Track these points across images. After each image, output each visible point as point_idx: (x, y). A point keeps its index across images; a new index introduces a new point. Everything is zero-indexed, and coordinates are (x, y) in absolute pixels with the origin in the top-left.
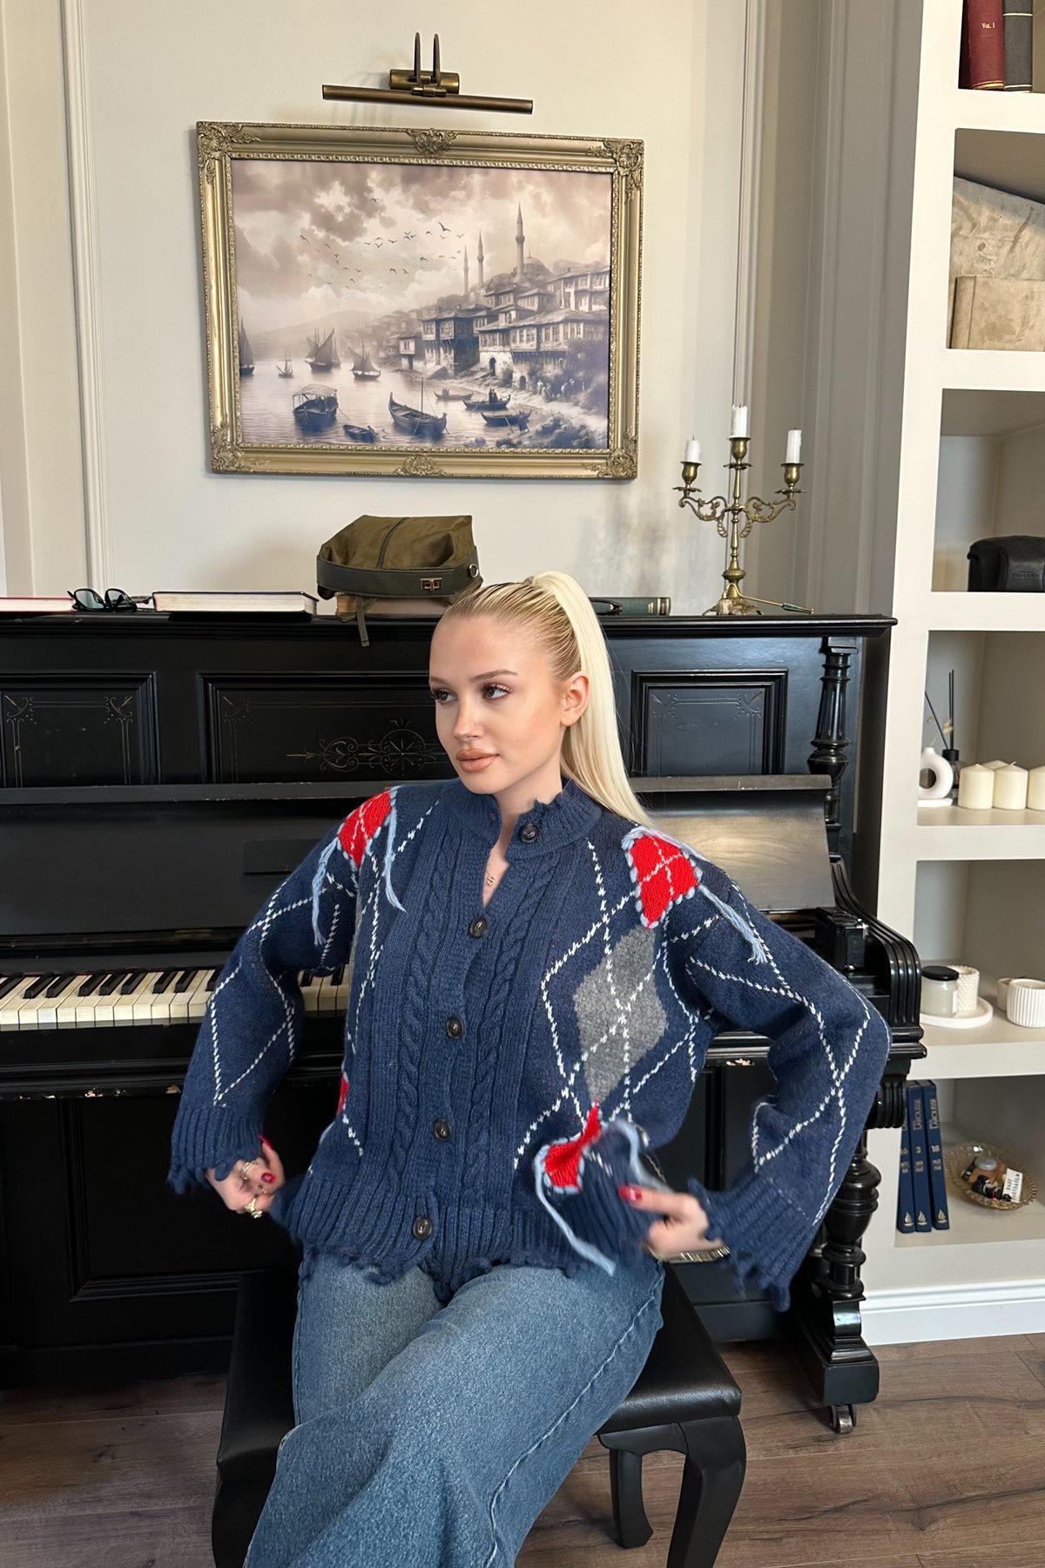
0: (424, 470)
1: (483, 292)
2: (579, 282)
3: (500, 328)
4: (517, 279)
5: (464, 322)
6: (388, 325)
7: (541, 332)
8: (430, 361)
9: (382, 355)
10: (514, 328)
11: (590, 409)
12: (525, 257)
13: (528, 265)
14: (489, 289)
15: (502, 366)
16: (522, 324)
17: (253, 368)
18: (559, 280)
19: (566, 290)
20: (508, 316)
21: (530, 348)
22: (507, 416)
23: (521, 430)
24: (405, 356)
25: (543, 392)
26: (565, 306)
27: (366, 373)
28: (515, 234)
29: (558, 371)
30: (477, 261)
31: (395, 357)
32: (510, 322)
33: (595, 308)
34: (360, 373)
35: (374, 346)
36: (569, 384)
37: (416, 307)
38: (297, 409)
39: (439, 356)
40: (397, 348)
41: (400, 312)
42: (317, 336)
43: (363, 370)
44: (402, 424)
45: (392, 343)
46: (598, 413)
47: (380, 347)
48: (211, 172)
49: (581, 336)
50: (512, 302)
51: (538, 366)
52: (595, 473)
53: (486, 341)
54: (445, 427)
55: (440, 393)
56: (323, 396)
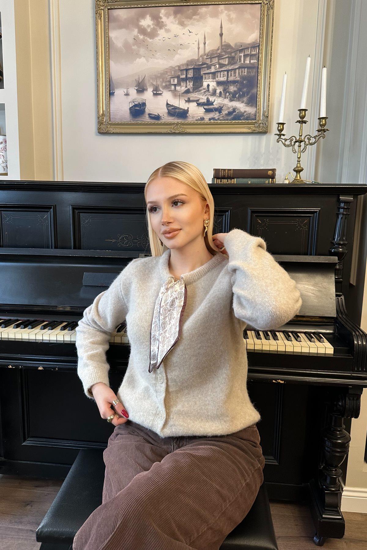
0: (178, 130)
1: (205, 57)
2: (246, 51)
3: (211, 72)
4: (219, 51)
5: (197, 70)
6: (166, 72)
7: (229, 73)
8: (183, 86)
9: (164, 84)
10: (218, 72)
11: (248, 104)
12: (223, 42)
13: (224, 45)
14: (208, 56)
15: (212, 87)
16: (221, 70)
17: (114, 92)
18: (238, 50)
19: (240, 55)
20: (215, 67)
21: (224, 80)
22: (213, 108)
23: (219, 113)
24: (173, 85)
25: (229, 98)
26: (239, 61)
27: (157, 92)
28: (219, 32)
29: (235, 89)
30: (203, 44)
31: (169, 85)
32: (216, 69)
33: (252, 61)
34: (155, 92)
35: (161, 81)
36: (240, 94)
37: (179, 65)
38: (132, 107)
39: (187, 84)
40: (170, 81)
41: (172, 67)
42: (139, 78)
43: (156, 91)
44: (171, 112)
45: (168, 80)
46: (252, 106)
47: (163, 81)
48: (100, 15)
49: (246, 74)
50: (217, 61)
51: (227, 87)
52: (250, 131)
53: (206, 77)
54: (188, 113)
55: (187, 99)
56: (141, 102)
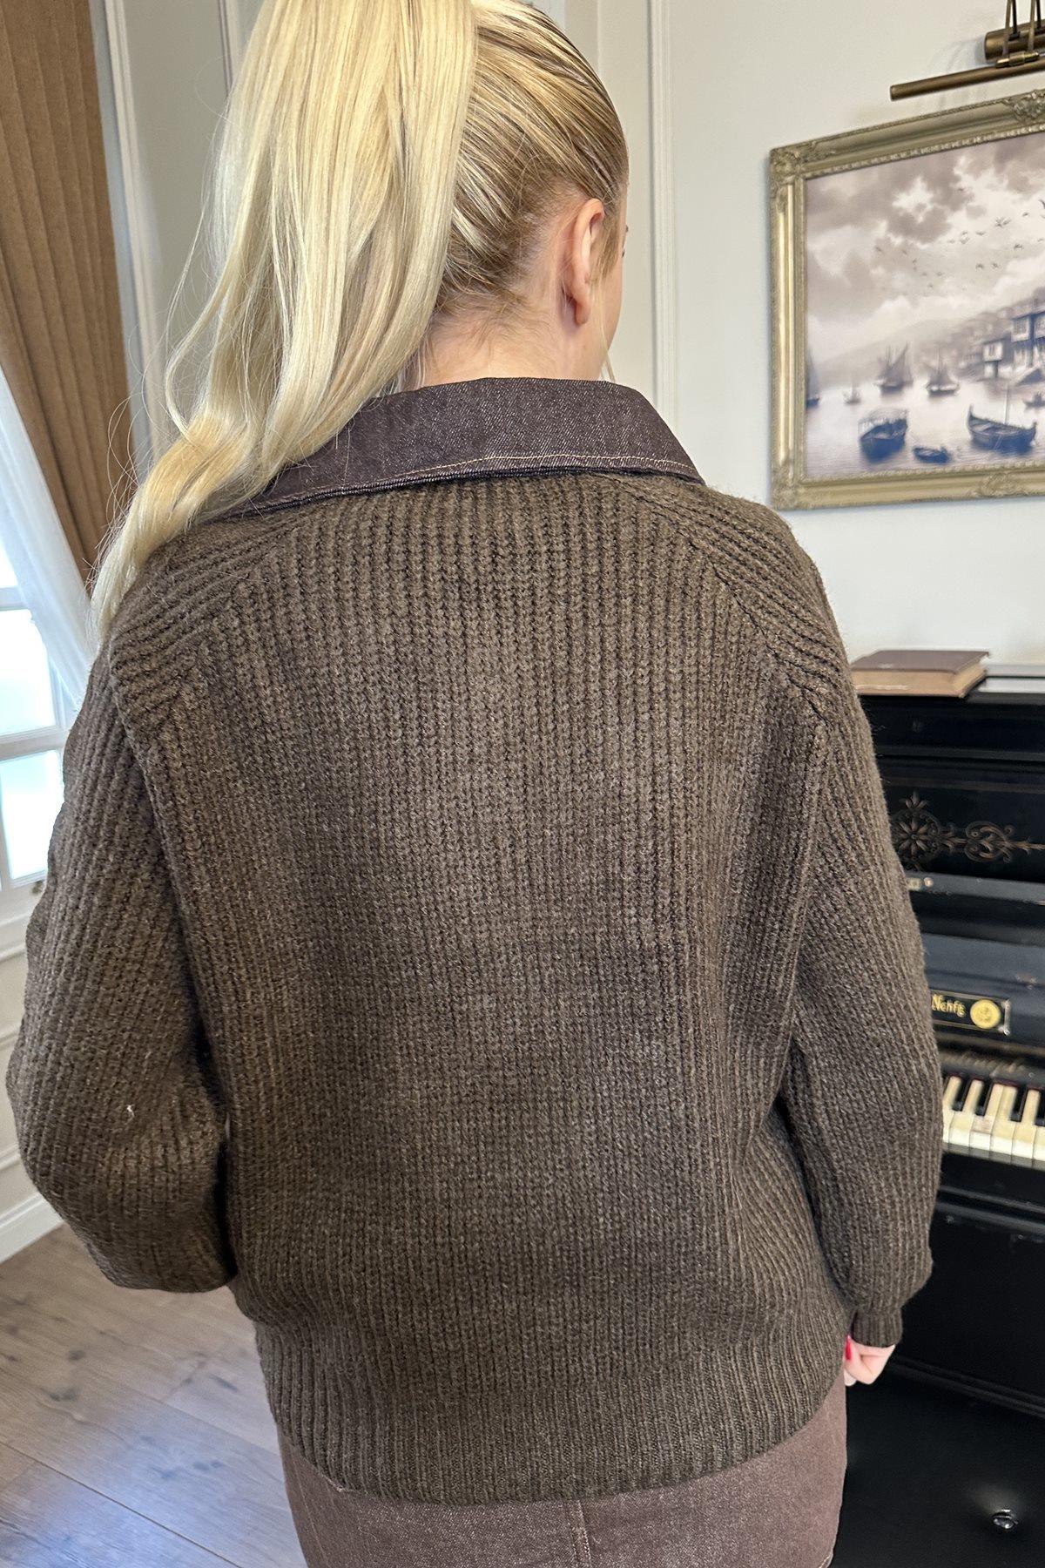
0: (1004, 489)
6: (971, 330)
8: (1019, 364)
9: (963, 364)
17: (820, 398)
24: (989, 362)
27: (943, 388)
31: (978, 365)
34: (935, 388)
35: (953, 356)
38: (867, 434)
39: (1033, 357)
40: (981, 354)
41: (987, 312)
42: (889, 355)
43: (939, 383)
44: (983, 440)
45: (975, 350)
47: (960, 357)
54: (1034, 438)
55: (1031, 400)
56: (892, 418)
